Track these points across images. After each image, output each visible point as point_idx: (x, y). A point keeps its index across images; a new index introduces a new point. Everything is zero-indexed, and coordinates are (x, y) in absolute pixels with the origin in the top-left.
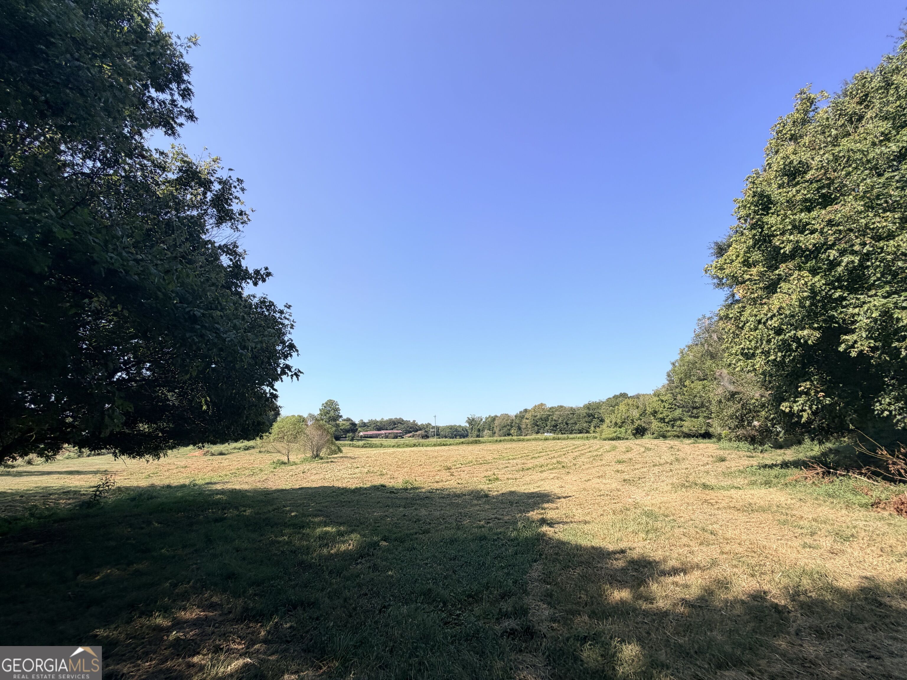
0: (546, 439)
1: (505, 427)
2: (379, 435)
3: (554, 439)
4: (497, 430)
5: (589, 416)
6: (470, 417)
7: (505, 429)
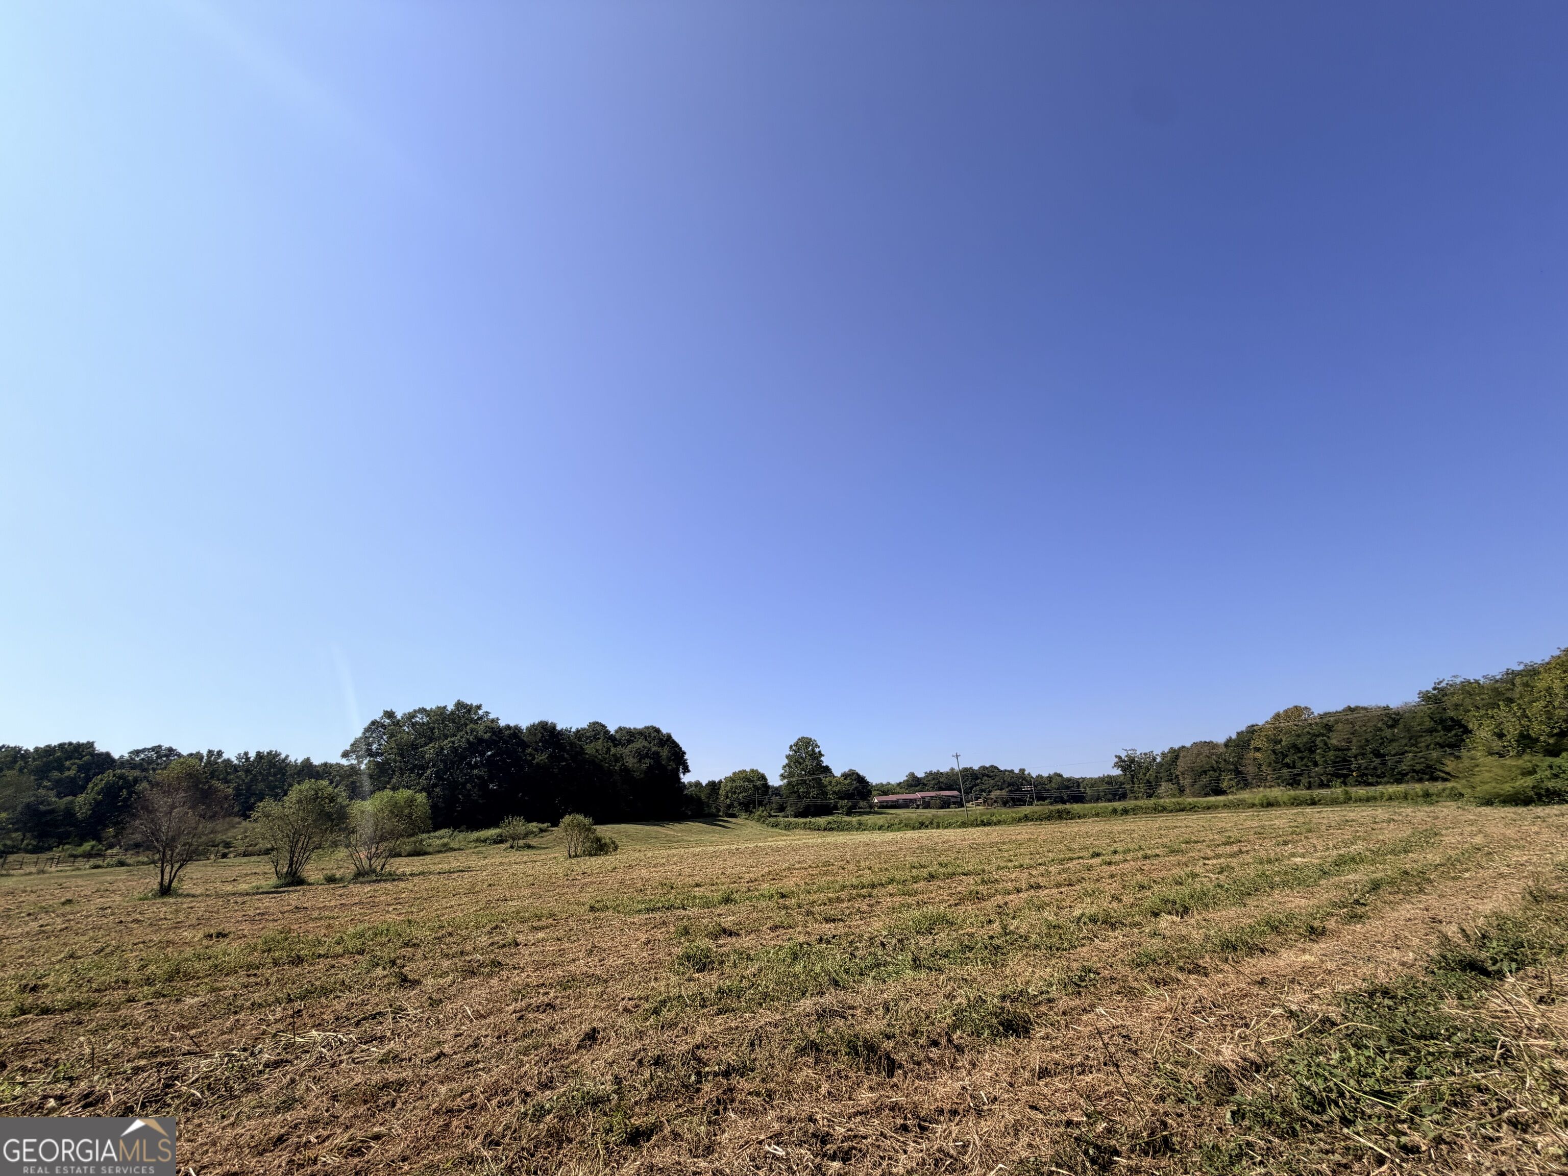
0: (1269, 804)
1: (1205, 772)
2: (911, 801)
3: (1296, 802)
4: (1186, 782)
5: (1448, 729)
6: (1123, 755)
7: (1205, 780)
